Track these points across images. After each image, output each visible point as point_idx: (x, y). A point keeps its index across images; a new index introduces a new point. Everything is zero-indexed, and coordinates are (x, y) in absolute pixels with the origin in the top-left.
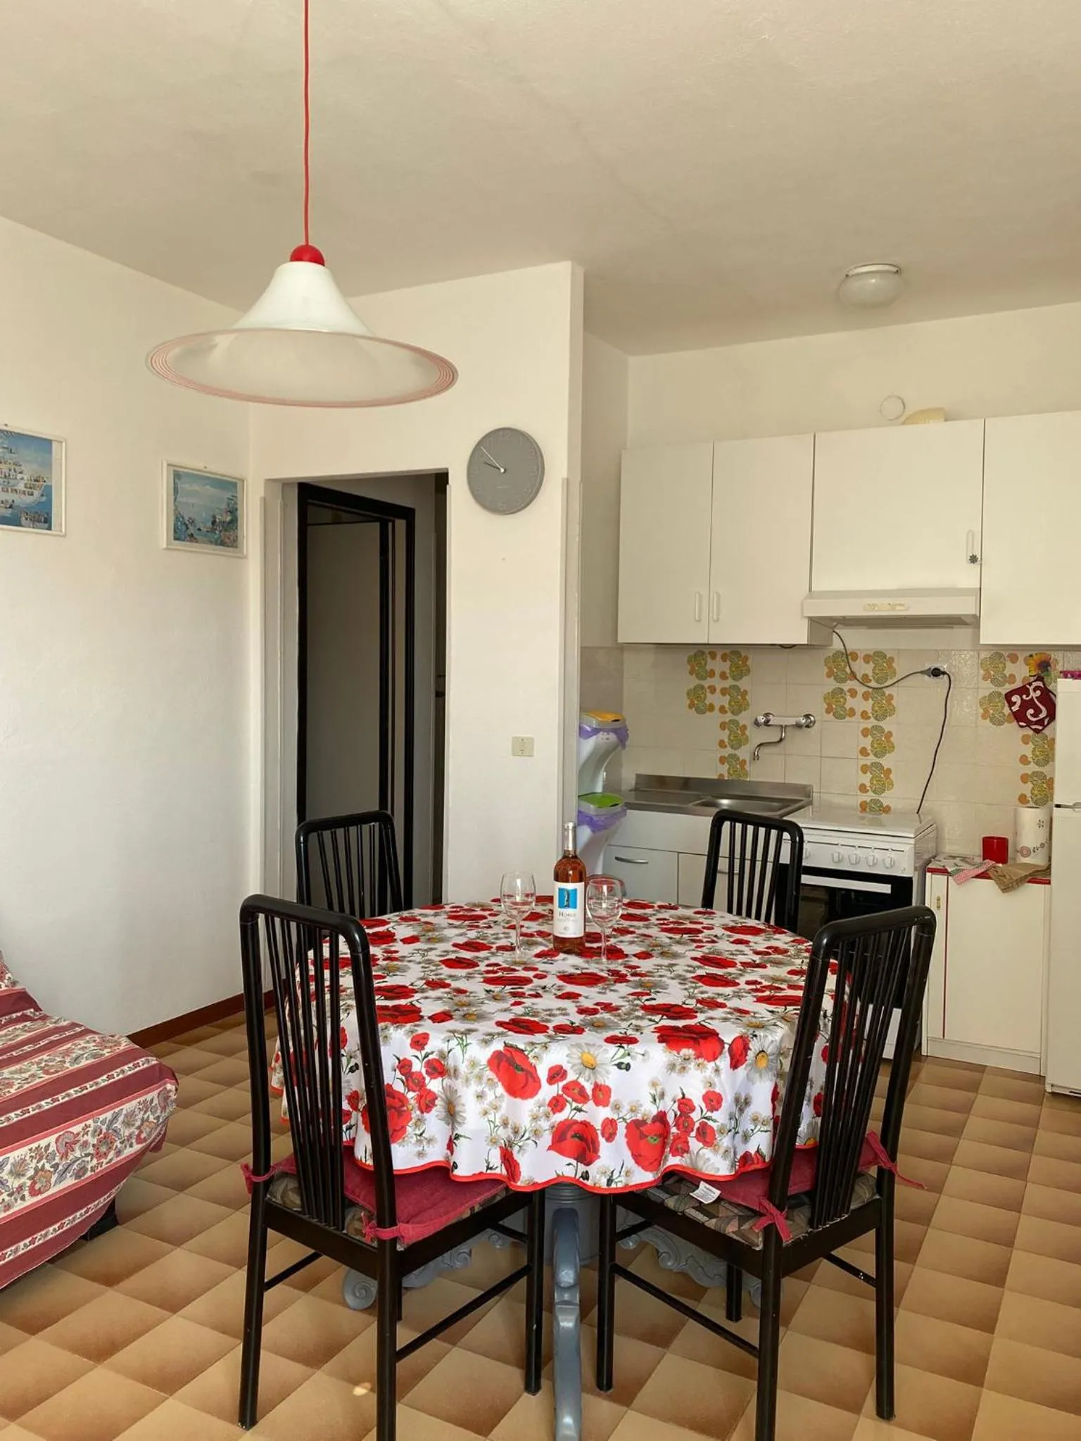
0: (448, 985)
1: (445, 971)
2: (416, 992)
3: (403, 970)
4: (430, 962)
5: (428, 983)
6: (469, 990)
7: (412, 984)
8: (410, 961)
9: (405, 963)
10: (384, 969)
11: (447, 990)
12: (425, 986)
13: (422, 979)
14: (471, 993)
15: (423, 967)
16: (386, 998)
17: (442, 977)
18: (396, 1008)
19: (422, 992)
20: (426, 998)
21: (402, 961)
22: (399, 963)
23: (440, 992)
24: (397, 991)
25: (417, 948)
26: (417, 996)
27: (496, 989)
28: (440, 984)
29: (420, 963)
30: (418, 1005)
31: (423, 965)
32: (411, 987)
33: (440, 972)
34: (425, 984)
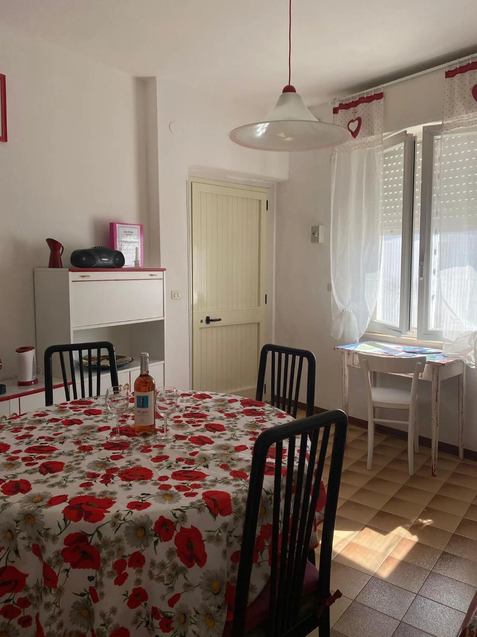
0: (226, 415)
1: (224, 423)
2: (242, 412)
3: (247, 425)
4: (232, 430)
5: (235, 416)
6: (217, 412)
7: (243, 416)
8: (243, 431)
9: (246, 430)
10: (257, 426)
11: (227, 412)
12: (237, 415)
13: (238, 419)
14: (216, 411)
15: (236, 426)
16: (255, 410)
17: (227, 419)
18: (251, 405)
19: (239, 412)
20: (237, 409)
21: (247, 432)
22: (249, 430)
23: (231, 412)
24: (250, 414)
25: (237, 442)
26: (241, 410)
27: (204, 412)
28: (229, 416)
29: (237, 429)
30: (241, 406)
31: (236, 428)
32: (244, 415)
33: (227, 423)
34: (237, 416)
